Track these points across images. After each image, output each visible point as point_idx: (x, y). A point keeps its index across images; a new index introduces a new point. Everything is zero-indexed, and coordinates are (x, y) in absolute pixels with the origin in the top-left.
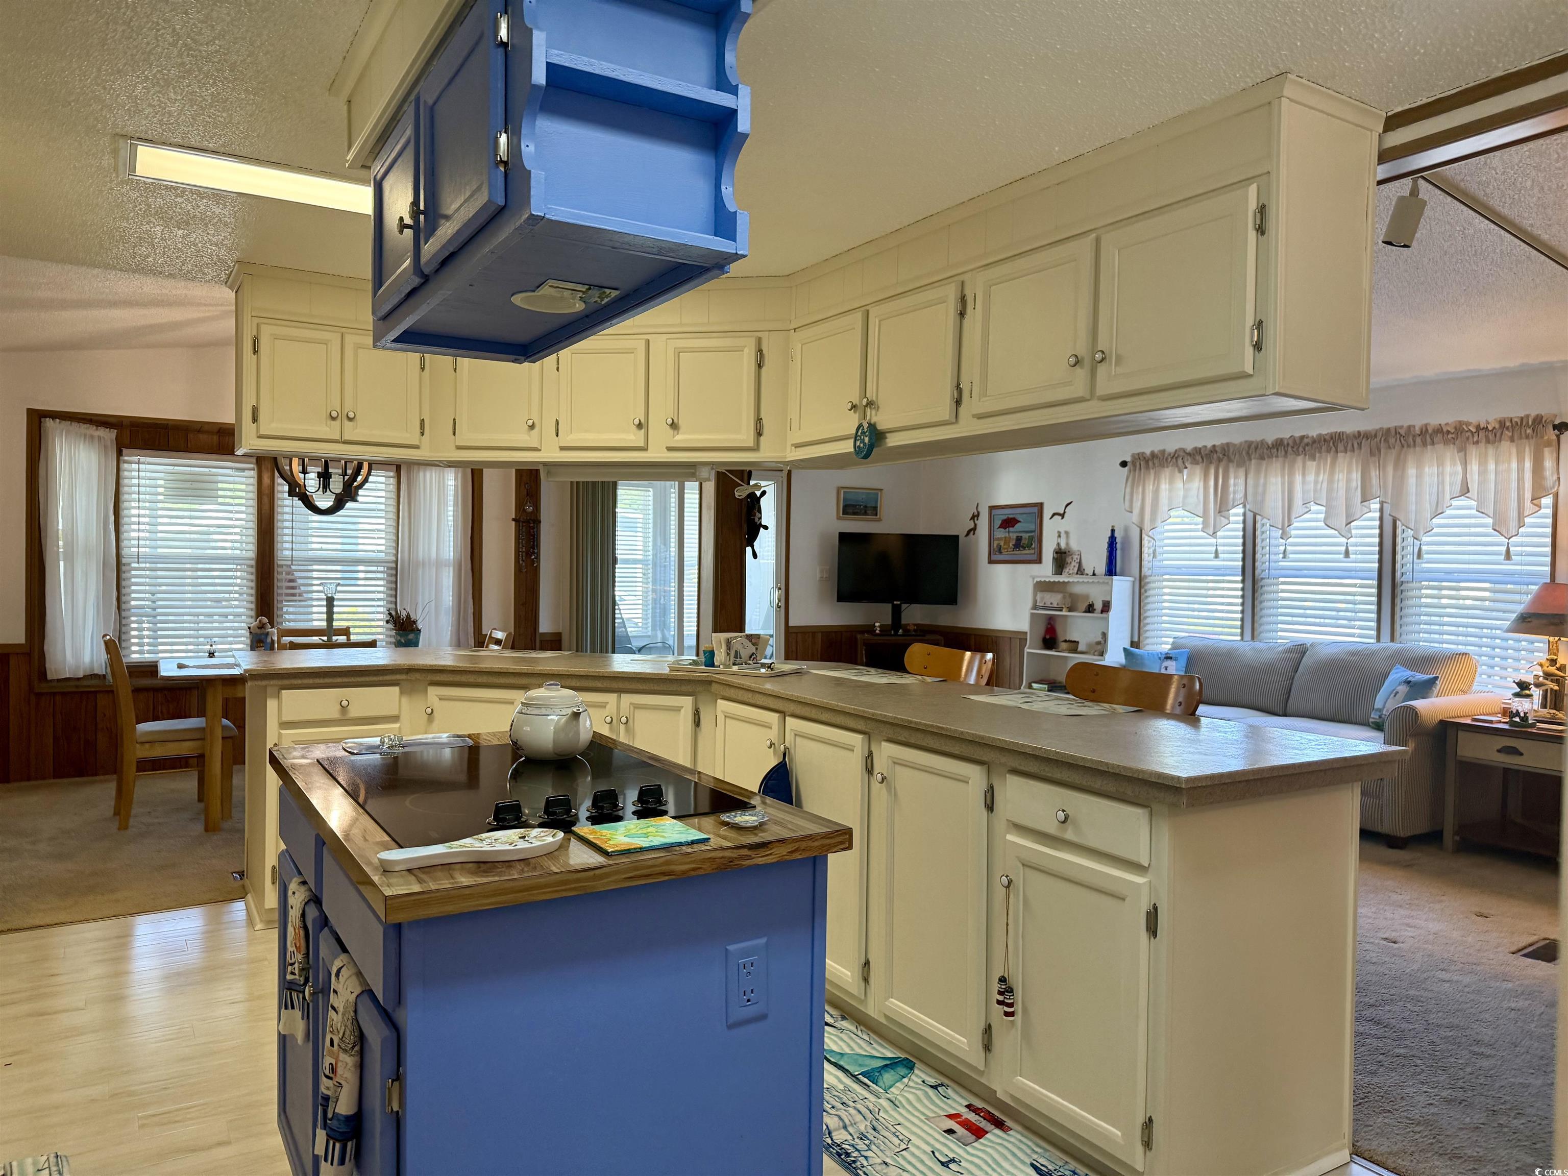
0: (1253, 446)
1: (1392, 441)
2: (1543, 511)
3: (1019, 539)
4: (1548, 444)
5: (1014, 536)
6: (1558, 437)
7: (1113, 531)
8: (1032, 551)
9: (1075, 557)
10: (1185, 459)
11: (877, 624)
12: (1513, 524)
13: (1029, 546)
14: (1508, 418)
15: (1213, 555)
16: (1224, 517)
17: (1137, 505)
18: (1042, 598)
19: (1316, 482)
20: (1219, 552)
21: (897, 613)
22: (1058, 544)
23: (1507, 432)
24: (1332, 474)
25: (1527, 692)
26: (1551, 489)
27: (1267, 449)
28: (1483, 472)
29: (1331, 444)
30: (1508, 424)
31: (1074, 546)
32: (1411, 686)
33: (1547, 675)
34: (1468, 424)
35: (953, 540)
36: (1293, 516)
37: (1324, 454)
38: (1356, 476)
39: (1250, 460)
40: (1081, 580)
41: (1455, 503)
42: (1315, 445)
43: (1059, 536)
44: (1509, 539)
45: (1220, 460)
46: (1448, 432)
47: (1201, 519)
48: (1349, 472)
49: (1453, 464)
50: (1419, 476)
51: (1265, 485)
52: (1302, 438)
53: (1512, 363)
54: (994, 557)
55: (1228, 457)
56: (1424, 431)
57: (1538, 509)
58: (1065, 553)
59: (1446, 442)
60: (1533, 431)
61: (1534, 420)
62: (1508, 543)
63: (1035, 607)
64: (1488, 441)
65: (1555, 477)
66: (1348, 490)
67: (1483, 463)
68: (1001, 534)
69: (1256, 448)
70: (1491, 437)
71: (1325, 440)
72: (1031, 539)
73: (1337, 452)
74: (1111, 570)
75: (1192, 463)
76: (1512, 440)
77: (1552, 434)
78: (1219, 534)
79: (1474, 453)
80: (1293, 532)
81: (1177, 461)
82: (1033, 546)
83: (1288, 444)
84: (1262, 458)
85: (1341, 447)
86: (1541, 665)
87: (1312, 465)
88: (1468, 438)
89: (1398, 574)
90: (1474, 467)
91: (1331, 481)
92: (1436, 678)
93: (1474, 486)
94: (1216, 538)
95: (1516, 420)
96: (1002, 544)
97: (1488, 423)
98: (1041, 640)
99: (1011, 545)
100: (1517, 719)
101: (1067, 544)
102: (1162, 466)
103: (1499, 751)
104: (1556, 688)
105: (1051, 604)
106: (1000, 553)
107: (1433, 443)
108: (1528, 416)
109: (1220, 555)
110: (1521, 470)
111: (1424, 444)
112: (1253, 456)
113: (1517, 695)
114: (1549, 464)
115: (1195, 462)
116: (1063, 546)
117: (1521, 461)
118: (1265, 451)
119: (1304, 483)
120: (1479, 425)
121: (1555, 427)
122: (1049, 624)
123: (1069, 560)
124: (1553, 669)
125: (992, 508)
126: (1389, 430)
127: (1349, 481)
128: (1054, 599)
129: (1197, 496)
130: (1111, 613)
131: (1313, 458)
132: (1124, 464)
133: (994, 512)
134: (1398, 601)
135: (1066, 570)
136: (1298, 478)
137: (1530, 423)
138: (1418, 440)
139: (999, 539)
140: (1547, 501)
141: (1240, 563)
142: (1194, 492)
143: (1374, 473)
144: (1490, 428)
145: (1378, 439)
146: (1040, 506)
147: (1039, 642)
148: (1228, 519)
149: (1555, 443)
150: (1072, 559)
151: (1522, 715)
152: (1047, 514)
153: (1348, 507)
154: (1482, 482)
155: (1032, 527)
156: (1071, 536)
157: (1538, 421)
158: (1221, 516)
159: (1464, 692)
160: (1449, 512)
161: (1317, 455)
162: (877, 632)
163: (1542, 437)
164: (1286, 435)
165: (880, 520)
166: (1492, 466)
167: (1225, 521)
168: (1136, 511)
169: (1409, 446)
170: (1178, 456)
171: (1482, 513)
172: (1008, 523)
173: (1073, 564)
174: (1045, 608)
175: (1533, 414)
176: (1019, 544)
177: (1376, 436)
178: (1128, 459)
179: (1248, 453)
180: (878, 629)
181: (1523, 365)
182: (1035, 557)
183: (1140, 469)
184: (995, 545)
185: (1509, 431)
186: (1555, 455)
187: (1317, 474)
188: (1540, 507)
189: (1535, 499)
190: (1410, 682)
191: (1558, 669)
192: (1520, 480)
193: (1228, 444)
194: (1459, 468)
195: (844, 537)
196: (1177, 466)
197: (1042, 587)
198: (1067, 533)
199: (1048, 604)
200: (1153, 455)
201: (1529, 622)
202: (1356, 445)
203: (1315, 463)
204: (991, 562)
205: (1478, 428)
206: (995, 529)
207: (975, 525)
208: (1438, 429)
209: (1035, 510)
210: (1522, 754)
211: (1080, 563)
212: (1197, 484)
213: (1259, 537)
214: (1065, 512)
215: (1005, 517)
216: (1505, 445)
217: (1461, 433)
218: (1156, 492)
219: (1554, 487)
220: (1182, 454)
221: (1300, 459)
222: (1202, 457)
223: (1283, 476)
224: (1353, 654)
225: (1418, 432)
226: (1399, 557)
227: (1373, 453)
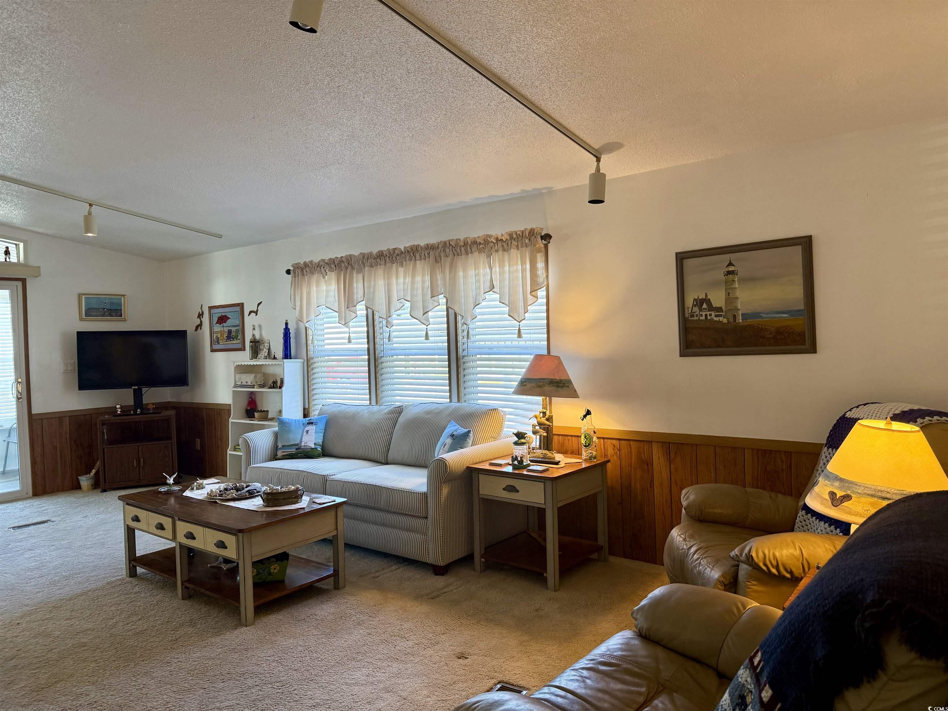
0: (366, 257)
1: (447, 250)
2: (539, 300)
3: (230, 332)
4: (539, 251)
5: (226, 329)
6: (546, 246)
7: (287, 324)
8: (239, 341)
9: (266, 345)
10: (326, 267)
11: (118, 406)
12: (522, 311)
13: (236, 337)
14: (514, 231)
15: (347, 341)
16: (351, 311)
17: (298, 303)
18: (240, 379)
19: (404, 283)
20: (352, 338)
21: (138, 395)
22: (254, 335)
23: (514, 242)
24: (413, 276)
25: (523, 441)
26: (542, 284)
27: (374, 259)
28: (502, 273)
29: (412, 254)
30: (515, 236)
31: (266, 336)
32: (454, 439)
33: (540, 424)
34: (490, 236)
35: (182, 334)
36: (392, 310)
37: (408, 262)
38: (427, 278)
39: (365, 268)
40: (274, 363)
41: (487, 296)
42: (403, 255)
43: (254, 329)
44: (520, 322)
45: (346, 268)
46: (480, 243)
47: (337, 314)
48: (423, 275)
49: (484, 268)
50: (465, 277)
51: (374, 286)
52: (394, 250)
53: (516, 189)
54: (216, 347)
55: (351, 265)
56: (465, 244)
57: (536, 299)
58: (258, 342)
59: (480, 251)
60: (529, 240)
61: (530, 233)
62: (519, 325)
63: (236, 386)
64: (504, 250)
65: (545, 275)
66: (423, 288)
67: (502, 266)
68: (217, 328)
69: (368, 258)
70: (505, 246)
71: (408, 252)
72: (237, 331)
73: (415, 260)
74: (287, 355)
75: (329, 271)
76: (517, 248)
77: (541, 244)
78: (351, 324)
79: (496, 257)
80: (395, 322)
81: (320, 268)
82: (239, 338)
83: (386, 255)
84: (372, 266)
85: (418, 256)
86: (536, 417)
87: (401, 270)
88: (492, 248)
89: (460, 351)
90: (497, 269)
91: (413, 283)
92: (469, 432)
93: (496, 284)
94: (348, 327)
95: (519, 233)
96: (219, 336)
97: (502, 235)
98: (245, 411)
99: (225, 337)
100: (516, 463)
101: (261, 335)
102: (312, 273)
103: (504, 489)
104: (545, 434)
105: (247, 382)
106: (219, 343)
107: (472, 253)
108: (526, 229)
109: (352, 341)
110: (523, 271)
111: (467, 253)
112: (366, 264)
113: (516, 443)
114: (540, 265)
115: (331, 270)
116: (257, 337)
117: (523, 263)
118: (373, 260)
119: (397, 284)
120: (497, 238)
121: (542, 238)
122: (251, 398)
123: (261, 347)
124: (544, 420)
125: (211, 308)
126: (445, 242)
127: (423, 282)
128: (249, 379)
129: (334, 297)
130: (283, 389)
131: (402, 265)
132: (288, 272)
133: (213, 311)
134: (461, 369)
135: (260, 356)
136: (394, 280)
137: (527, 235)
138: (463, 249)
139: (217, 332)
140: (542, 293)
141: (366, 346)
142: (332, 293)
143: (439, 276)
144: (504, 240)
145: (440, 250)
146: (241, 305)
147: (243, 412)
148: (355, 313)
149: (543, 250)
150: (264, 346)
151: (519, 459)
152: (246, 313)
153: (424, 301)
154: (501, 281)
155: (237, 322)
156: (263, 328)
157: (532, 232)
158: (349, 310)
159: (495, 438)
160: (484, 303)
161: (404, 262)
162: (119, 412)
163: (535, 245)
164: (384, 248)
165: (125, 320)
166: (507, 268)
167: (353, 315)
168: (298, 308)
169: (458, 255)
170: (321, 266)
171: (503, 303)
172: (222, 319)
173: (265, 350)
174: (242, 386)
175: (529, 227)
176: (230, 337)
177: (438, 248)
178: (291, 268)
179: (363, 262)
180: (119, 410)
181: (523, 191)
182: (240, 346)
183: (298, 276)
184: (215, 337)
185: (515, 241)
186: (544, 259)
187: (405, 278)
188: (537, 298)
189: (533, 291)
190: (454, 435)
191: (547, 420)
192: (524, 278)
193: (350, 255)
194: (488, 270)
195: (81, 335)
196: (322, 273)
197: (242, 369)
198: (260, 326)
199: (244, 383)
200: (306, 264)
201: (525, 385)
202: (426, 255)
203: (403, 269)
204: (213, 351)
205: (497, 239)
206: (214, 325)
207: (201, 322)
208: (474, 241)
209: (238, 308)
210: (518, 491)
211: (269, 350)
212: (333, 286)
213: (377, 326)
214: (257, 310)
215: (220, 315)
216: (514, 252)
217: (488, 244)
218: (309, 294)
219: (544, 282)
220: (323, 264)
221: (394, 265)
222: (335, 266)
223: (384, 279)
224: (428, 413)
225: (462, 244)
226: (460, 338)
227: (437, 260)
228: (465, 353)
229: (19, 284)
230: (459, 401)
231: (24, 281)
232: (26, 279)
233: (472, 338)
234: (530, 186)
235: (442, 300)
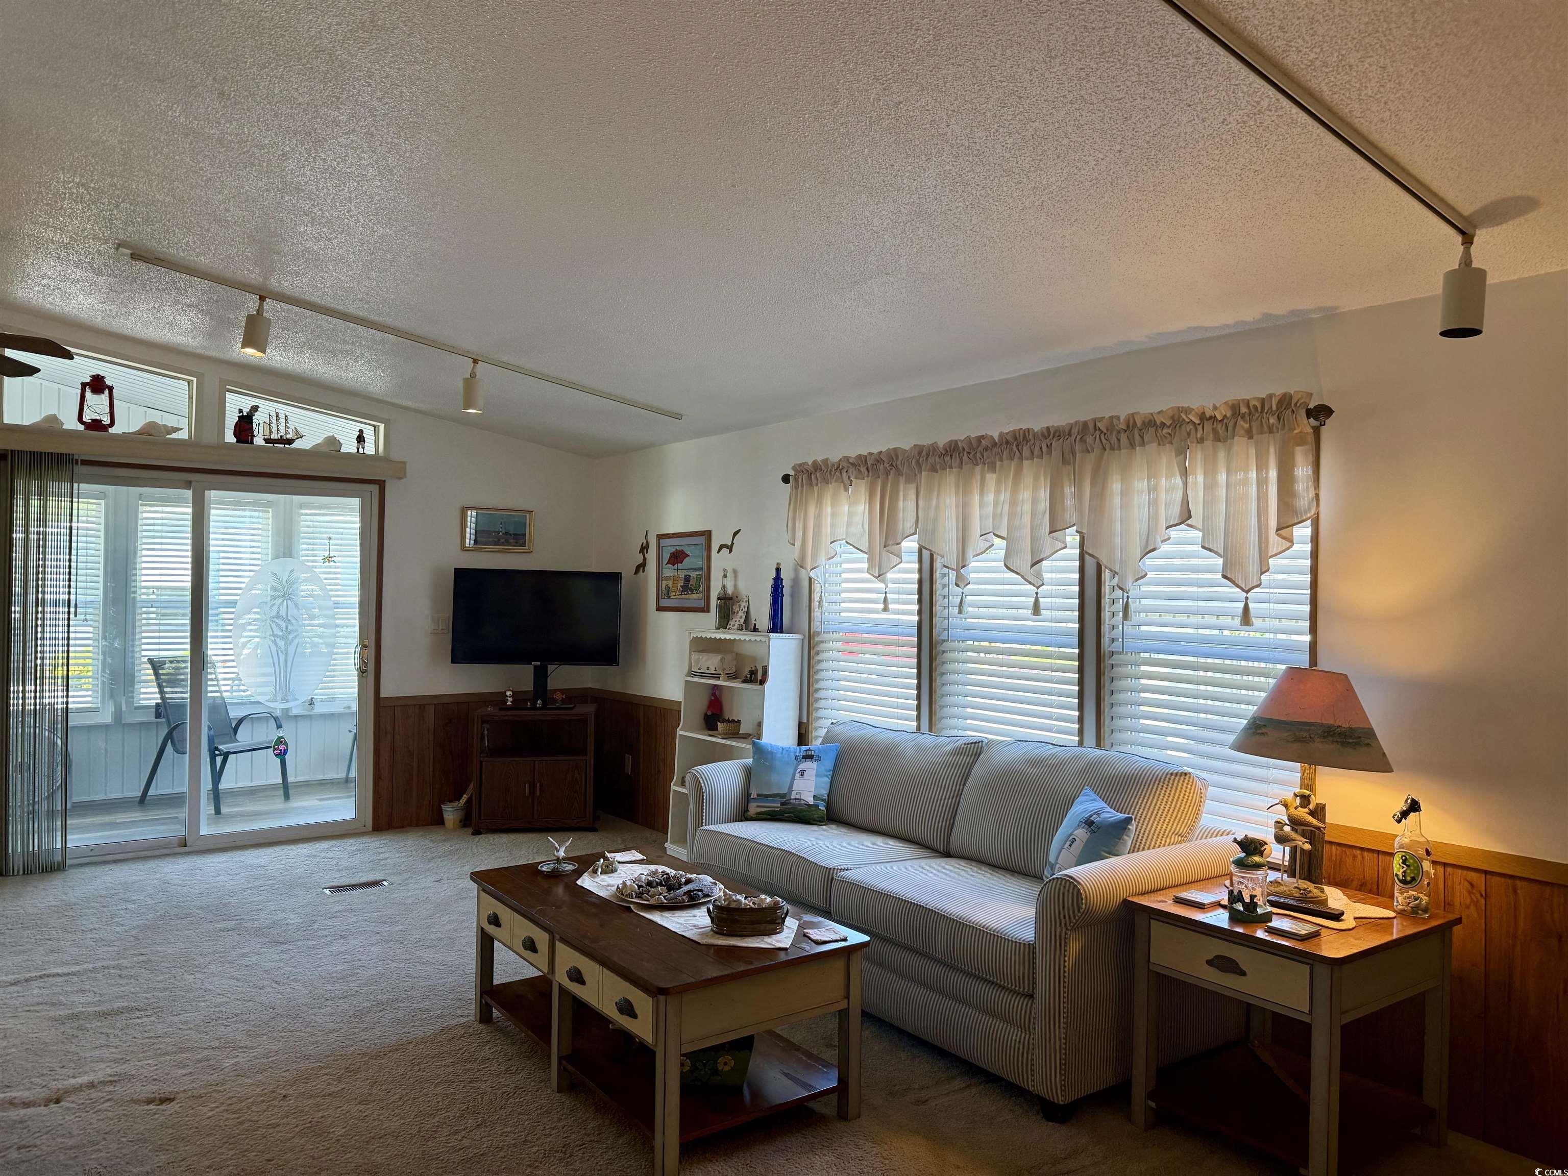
0: (924, 453)
1: (1089, 440)
2: (1296, 547)
3: (687, 579)
4: (1301, 441)
5: (682, 574)
6: (1317, 431)
7: (778, 570)
8: (700, 596)
9: (743, 604)
10: (850, 470)
11: (508, 693)
12: (1253, 567)
13: (696, 589)
14: (1243, 400)
15: (882, 606)
16: (892, 553)
17: (799, 534)
18: (698, 661)
19: (996, 504)
20: (889, 600)
21: (541, 676)
22: (724, 587)
23: (1242, 423)
24: (1015, 490)
25: (1257, 859)
26: (1306, 513)
27: (940, 457)
28: (1209, 487)
29: (1014, 448)
30: (1244, 410)
31: (744, 588)
32: (1093, 832)
33: (1295, 822)
34: (1188, 411)
35: (614, 578)
36: (970, 553)
37: (1006, 462)
38: (1044, 494)
39: (921, 473)
40: (753, 638)
41: (1174, 533)
42: (995, 450)
43: (725, 576)
44: (1247, 592)
45: (887, 474)
46: (1163, 425)
47: (866, 556)
48: (1035, 488)
49: (1170, 476)
50: (1125, 493)
51: (937, 507)
52: (980, 439)
53: (1250, 314)
54: (665, 603)
55: (897, 468)
56: (1130, 425)
57: (1289, 544)
58: (731, 599)
59: (1161, 441)
60: (1279, 418)
61: (1280, 402)
62: (1247, 598)
63: (690, 673)
64: (1217, 439)
65: (1312, 494)
66: (1033, 514)
67: (1211, 474)
68: (669, 571)
69: (928, 455)
70: (1221, 431)
71: (1007, 442)
72: (699, 578)
73: (1021, 458)
74: (776, 627)
75: (856, 478)
76: (1250, 435)
77: (1306, 425)
78: (890, 575)
79: (1196, 458)
80: (972, 576)
81: (841, 473)
82: (701, 589)
83: (964, 449)
84: (934, 469)
85: (1026, 451)
86: (1286, 805)
87: (991, 478)
88: (1189, 434)
89: (1105, 641)
90: (1198, 479)
91: (1013, 503)
92: (1128, 821)
93: (1197, 509)
94: (883, 581)
95: (1256, 403)
96: (670, 585)
97: (1215, 408)
98: (703, 715)
99: (679, 587)
100: (1239, 907)
101: (735, 586)
102: (826, 481)
103: (1209, 963)
104: (1307, 847)
105: (708, 669)
106: (669, 597)
107: (1143, 444)
108: (1270, 396)
109: (891, 606)
110: (1262, 483)
111: (1132, 445)
112: (923, 467)
113: (1239, 863)
114: (1302, 471)
115: (860, 476)
116: (730, 591)
117: (1261, 466)
118: (937, 459)
119: (981, 505)
120: (1204, 413)
121: (1310, 413)
122: (714, 694)
123: (736, 608)
124: (1303, 813)
125: (660, 537)
126: (1085, 424)
127: (1035, 501)
128: (711, 662)
129: (863, 525)
130: (767, 685)
131: (993, 468)
132: (786, 479)
133: (664, 542)
134: (1106, 679)
135: (731, 622)
136: (976, 498)
137: (1274, 407)
138: (1124, 437)
139: (667, 578)
140: (1303, 532)
141: (916, 618)
142: (858, 519)
143: (1069, 490)
144: (1219, 418)
145: (1073, 437)
146: (708, 534)
147: (699, 719)
148: (899, 556)
149: (1311, 438)
150: (740, 606)
151: (1247, 900)
152: (715, 547)
153: (1034, 539)
154: (1209, 503)
155: (700, 563)
156: (740, 575)
157: (1286, 402)
158: (888, 551)
159: (1183, 837)
160: (1165, 548)
161: (998, 463)
162: (509, 703)
163: (1292, 429)
164: (960, 435)
165: (529, 552)
166: (1222, 477)
167: (895, 560)
168: (798, 543)
169: (1112, 448)
170: (843, 468)
171: (1210, 550)
172: (677, 557)
173: (741, 613)
174: (700, 675)
175: (1279, 391)
176: (687, 588)
177: (1070, 435)
178: (792, 473)
179: (918, 462)
180: (510, 699)
181: (1266, 317)
182: (701, 604)
183: (802, 486)
184: (664, 586)
185: (1245, 421)
186: (1311, 458)
187: (997, 492)
188: (1291, 541)
189: (1283, 527)
190: (1093, 822)
191: (1312, 813)
192: (1262, 497)
193: (895, 449)
194: (1178, 481)
195: (461, 574)
196: (843, 482)
197: (702, 645)
198: (735, 572)
199: (704, 670)
200: (816, 466)
201: (1263, 734)
202: (1044, 448)
203: (994, 476)
204: (659, 609)
205: (1203, 417)
206: (664, 565)
207: (645, 559)
208: (1150, 421)
209: (701, 540)
210: (1243, 973)
211: (748, 613)
212: (862, 508)
213: (938, 582)
214: (733, 543)
215: (673, 550)
216: (1240, 444)
217: (1180, 426)
218: (818, 517)
219: (1309, 509)
220: (845, 464)
221: (978, 469)
222: (867, 469)
223: (957, 494)
224: (1036, 762)
225: (1123, 426)
226: (1106, 615)
227: (1067, 459)
228: (1117, 647)
229: (375, 489)
230: (1099, 744)
231: (381, 484)
232: (385, 481)
233: (1135, 617)
234: (1281, 307)
235: (1072, 537)
